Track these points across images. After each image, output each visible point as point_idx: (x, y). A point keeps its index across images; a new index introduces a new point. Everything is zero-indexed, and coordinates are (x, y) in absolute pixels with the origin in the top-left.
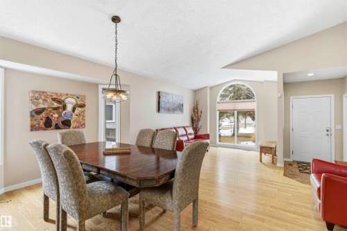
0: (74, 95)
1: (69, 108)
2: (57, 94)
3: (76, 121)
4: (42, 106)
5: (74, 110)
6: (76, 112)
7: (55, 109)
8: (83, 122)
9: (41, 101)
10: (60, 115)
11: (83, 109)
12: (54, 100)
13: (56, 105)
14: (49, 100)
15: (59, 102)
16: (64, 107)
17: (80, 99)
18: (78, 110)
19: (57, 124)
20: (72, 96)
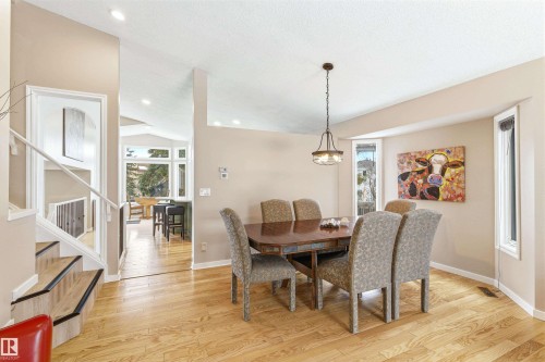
0: (442, 150)
1: (437, 169)
2: (420, 153)
3: (446, 189)
4: (406, 170)
5: (443, 172)
6: (447, 174)
7: (419, 172)
8: (459, 192)
9: (405, 164)
10: (425, 181)
11: (457, 170)
12: (418, 161)
13: (420, 167)
14: (413, 162)
15: (424, 163)
16: (430, 170)
17: (452, 154)
18: (450, 172)
19: (422, 193)
20: (440, 151)
